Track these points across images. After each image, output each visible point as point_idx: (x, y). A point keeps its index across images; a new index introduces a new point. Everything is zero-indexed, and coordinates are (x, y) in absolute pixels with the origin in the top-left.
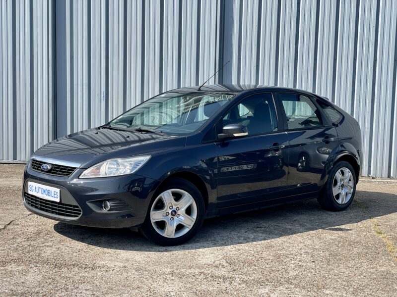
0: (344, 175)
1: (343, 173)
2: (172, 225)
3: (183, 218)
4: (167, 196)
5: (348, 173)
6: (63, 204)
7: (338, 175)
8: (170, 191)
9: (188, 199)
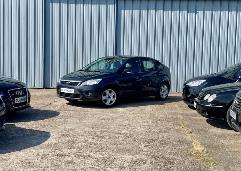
0: (164, 88)
1: (164, 87)
2: (109, 101)
3: (112, 99)
4: (107, 91)
5: (166, 87)
6: (75, 94)
7: (162, 88)
8: (108, 90)
9: (113, 93)
